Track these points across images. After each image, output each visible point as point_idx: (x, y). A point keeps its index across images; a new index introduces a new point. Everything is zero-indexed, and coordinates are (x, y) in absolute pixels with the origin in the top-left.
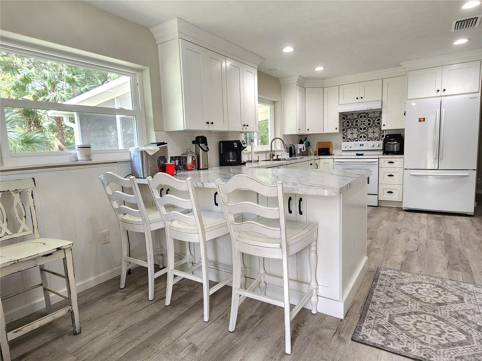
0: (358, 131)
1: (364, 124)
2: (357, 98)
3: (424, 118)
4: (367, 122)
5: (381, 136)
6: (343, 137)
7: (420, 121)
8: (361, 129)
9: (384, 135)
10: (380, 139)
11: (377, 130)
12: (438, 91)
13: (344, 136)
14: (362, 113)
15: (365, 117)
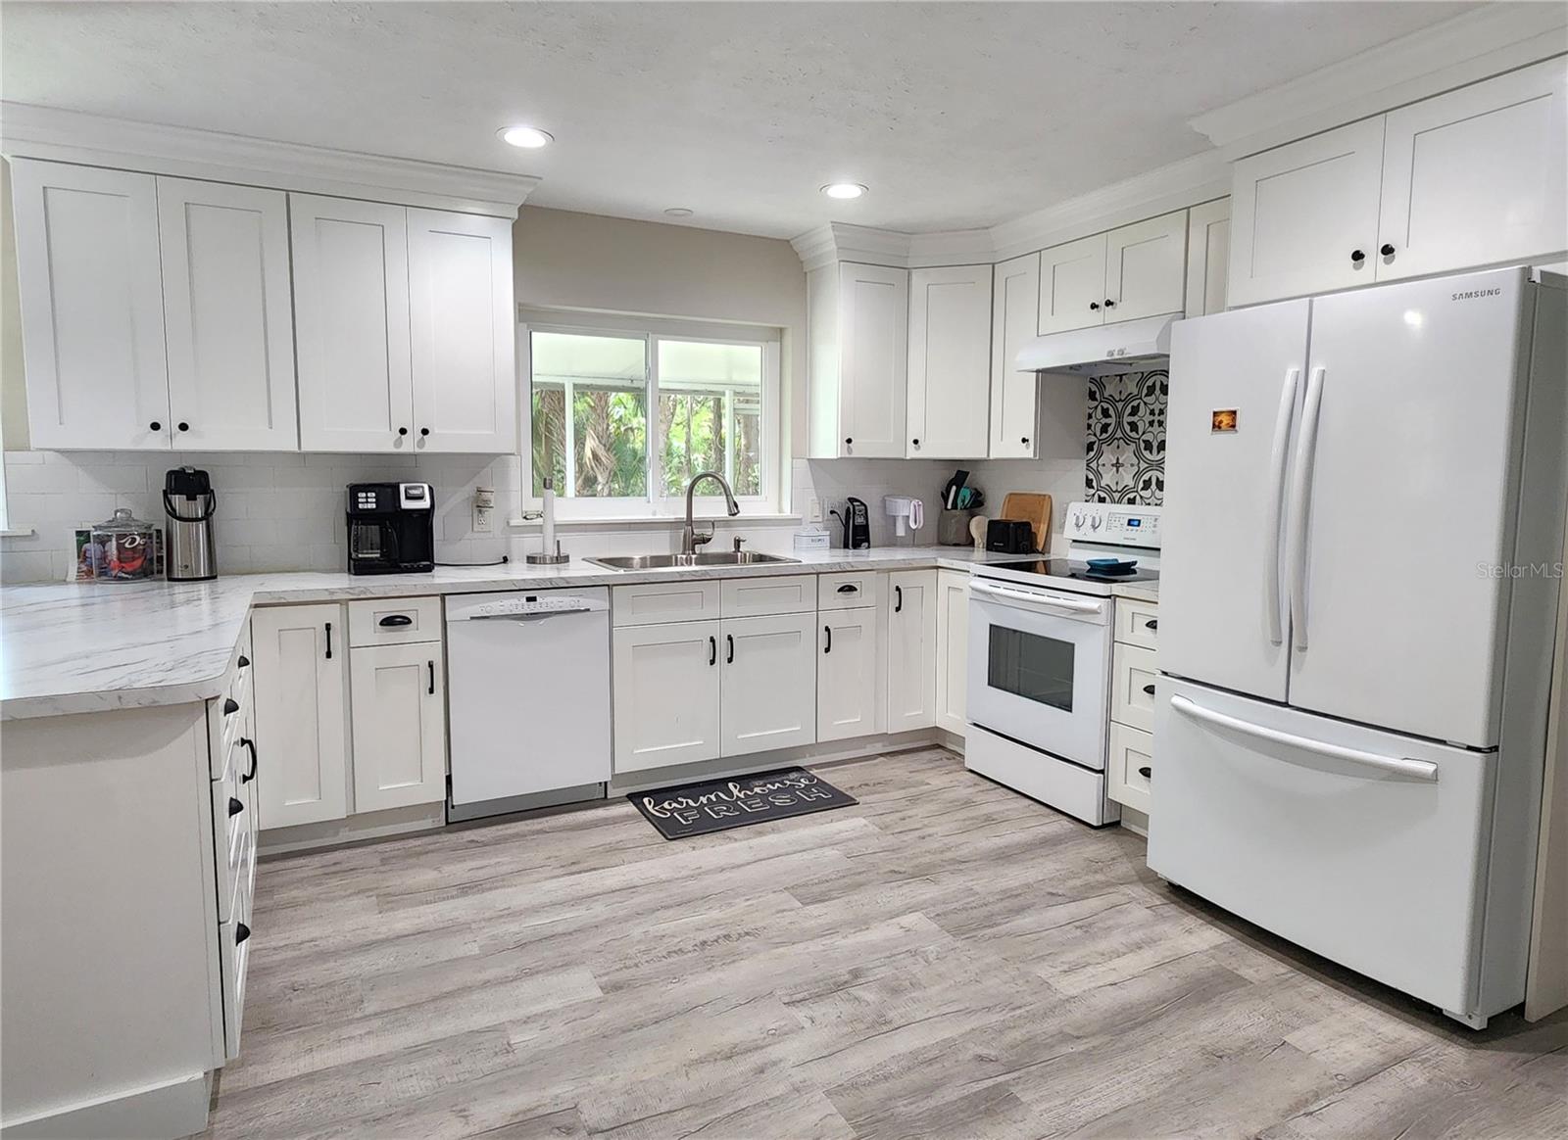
0: (1138, 454)
2: (1094, 307)
3: (1234, 413)
6: (1087, 477)
7: (1217, 426)
8: (1149, 446)
12: (1358, 255)
13: (1091, 476)
14: (1154, 374)
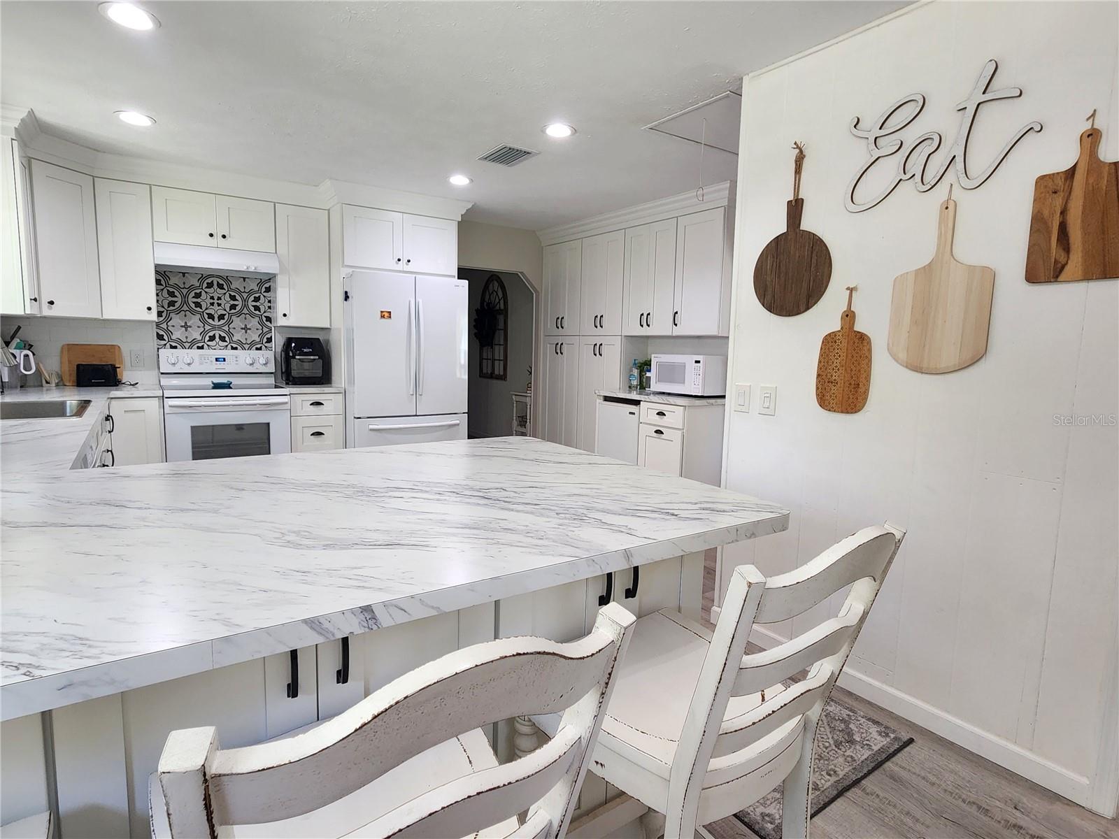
0: (203, 321)
1: (219, 305)
2: (211, 235)
4: (226, 302)
5: (265, 340)
6: (157, 333)
7: (383, 317)
8: (211, 316)
9: (271, 337)
10: (263, 347)
11: (254, 323)
12: (399, 260)
13: (161, 333)
14: (212, 276)
15: (220, 286)
